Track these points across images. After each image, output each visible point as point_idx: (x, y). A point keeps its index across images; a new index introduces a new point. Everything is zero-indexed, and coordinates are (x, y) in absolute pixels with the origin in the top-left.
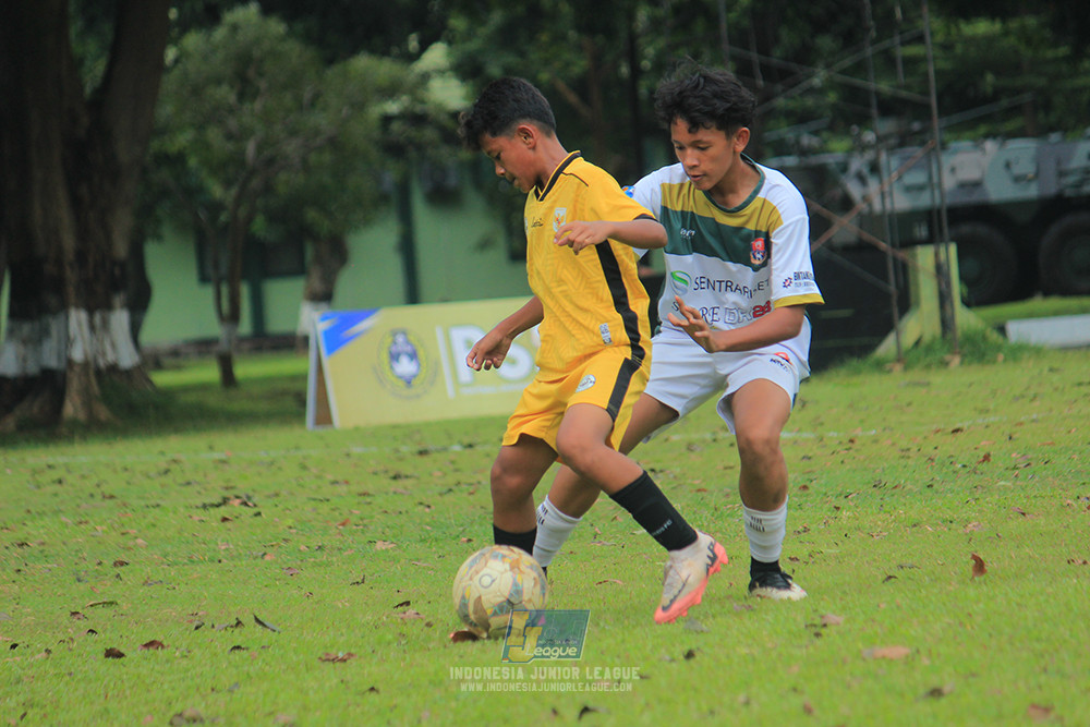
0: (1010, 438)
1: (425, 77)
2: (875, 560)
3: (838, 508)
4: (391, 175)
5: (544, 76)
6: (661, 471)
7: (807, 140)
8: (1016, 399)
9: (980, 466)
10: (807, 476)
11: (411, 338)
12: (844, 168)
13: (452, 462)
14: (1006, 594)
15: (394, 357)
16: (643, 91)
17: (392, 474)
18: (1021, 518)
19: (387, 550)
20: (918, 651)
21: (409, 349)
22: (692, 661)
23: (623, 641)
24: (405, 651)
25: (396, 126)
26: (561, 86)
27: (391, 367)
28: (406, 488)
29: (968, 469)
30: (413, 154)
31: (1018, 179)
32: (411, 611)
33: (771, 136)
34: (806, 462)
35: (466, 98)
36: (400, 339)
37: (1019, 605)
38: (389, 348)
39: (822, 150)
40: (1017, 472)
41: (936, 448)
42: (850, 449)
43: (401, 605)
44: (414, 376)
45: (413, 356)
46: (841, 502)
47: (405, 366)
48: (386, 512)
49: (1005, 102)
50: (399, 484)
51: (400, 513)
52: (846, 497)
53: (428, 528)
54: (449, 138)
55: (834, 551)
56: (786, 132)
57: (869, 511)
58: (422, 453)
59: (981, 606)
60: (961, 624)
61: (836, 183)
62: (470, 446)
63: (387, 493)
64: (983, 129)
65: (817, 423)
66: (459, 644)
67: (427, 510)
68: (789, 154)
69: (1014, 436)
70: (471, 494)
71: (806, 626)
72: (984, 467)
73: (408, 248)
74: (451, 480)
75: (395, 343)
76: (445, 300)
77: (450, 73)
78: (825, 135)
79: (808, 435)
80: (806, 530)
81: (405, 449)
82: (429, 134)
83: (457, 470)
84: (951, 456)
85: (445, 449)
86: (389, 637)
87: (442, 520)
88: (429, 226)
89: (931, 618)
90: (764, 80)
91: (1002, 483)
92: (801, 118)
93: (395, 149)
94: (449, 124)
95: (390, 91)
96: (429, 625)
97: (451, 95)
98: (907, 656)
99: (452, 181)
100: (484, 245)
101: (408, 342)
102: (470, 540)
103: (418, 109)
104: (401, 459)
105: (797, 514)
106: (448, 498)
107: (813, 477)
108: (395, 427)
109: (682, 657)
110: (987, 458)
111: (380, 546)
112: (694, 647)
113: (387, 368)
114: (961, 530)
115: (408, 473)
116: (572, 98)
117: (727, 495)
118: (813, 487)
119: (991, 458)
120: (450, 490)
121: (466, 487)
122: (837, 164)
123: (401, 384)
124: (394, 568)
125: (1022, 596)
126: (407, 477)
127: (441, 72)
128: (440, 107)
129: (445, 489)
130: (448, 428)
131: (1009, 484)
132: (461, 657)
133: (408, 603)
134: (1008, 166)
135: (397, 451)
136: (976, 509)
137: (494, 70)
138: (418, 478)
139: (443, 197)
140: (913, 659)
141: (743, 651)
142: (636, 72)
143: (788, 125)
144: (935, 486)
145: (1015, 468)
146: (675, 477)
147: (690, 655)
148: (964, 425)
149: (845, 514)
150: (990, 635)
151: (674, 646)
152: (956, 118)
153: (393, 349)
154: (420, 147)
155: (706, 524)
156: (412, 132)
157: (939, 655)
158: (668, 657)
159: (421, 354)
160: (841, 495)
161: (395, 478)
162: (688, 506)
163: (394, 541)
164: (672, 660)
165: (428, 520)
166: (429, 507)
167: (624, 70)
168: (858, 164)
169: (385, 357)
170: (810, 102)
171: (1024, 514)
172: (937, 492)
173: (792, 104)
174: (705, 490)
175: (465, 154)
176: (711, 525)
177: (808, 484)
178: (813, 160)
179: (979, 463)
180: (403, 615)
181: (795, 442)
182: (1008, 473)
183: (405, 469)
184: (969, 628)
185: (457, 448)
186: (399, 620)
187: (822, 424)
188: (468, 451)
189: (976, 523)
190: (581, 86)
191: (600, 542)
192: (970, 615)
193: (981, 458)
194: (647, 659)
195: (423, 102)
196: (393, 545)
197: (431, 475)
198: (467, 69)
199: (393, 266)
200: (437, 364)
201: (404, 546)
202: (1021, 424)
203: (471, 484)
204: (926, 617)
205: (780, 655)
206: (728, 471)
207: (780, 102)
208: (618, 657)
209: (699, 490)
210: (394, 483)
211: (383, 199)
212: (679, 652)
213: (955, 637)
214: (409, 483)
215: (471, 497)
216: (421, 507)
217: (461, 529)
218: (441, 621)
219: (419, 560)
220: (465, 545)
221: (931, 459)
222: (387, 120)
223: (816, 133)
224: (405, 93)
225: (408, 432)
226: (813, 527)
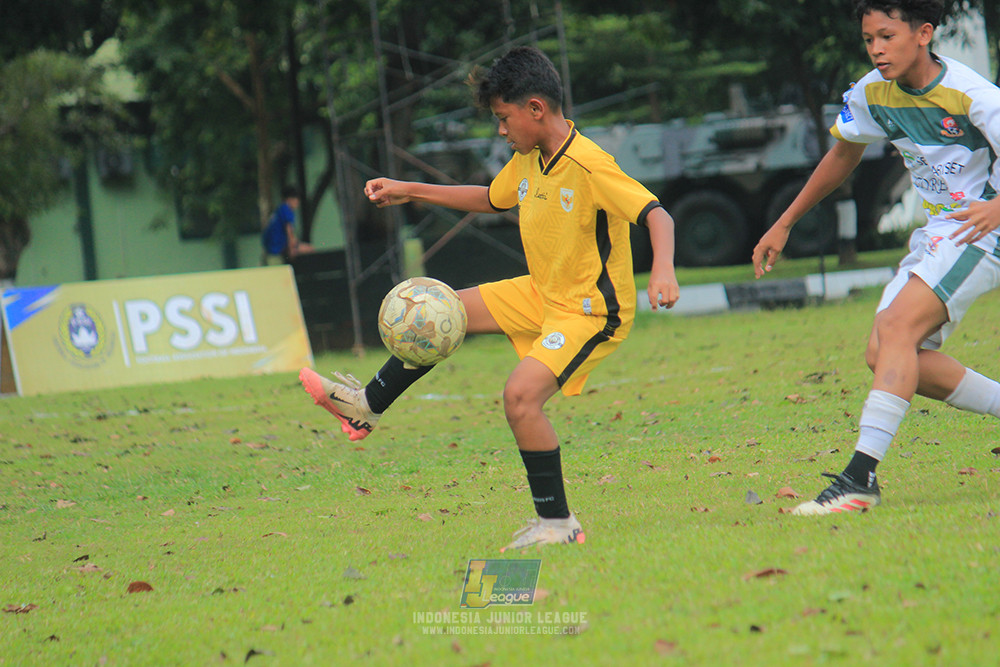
0: (640, 398)
1: (100, 71)
2: (518, 511)
3: (484, 464)
4: (69, 162)
5: (210, 70)
6: (323, 432)
7: (453, 127)
8: (645, 362)
9: (612, 424)
10: (455, 435)
11: (90, 312)
12: (487, 152)
13: (129, 426)
14: (636, 540)
15: (74, 329)
16: (302, 81)
17: (72, 438)
18: (650, 470)
19: (67, 508)
20: (556, 594)
21: (87, 322)
22: (351, 606)
23: (287, 589)
24: (84, 602)
25: (73, 116)
26: (226, 78)
27: (72, 339)
28: (85, 450)
29: (601, 427)
30: (89, 141)
31: (645, 162)
32: (89, 564)
33: (420, 123)
34: (455, 422)
35: (138, 90)
36: (79, 313)
37: (646, 549)
38: (70, 321)
39: (467, 136)
40: (646, 429)
41: (573, 408)
42: (494, 410)
43: (80, 559)
44: (93, 347)
45: (92, 328)
46: (487, 458)
47: (84, 338)
48: (67, 473)
49: (632, 92)
50: (79, 447)
51: (80, 473)
52: (492, 453)
53: (106, 487)
54: (122, 126)
55: (481, 503)
56: (433, 119)
57: (513, 466)
58: (100, 418)
59: (614, 551)
60: (595, 568)
61: (480, 167)
62: (146, 411)
63: (67, 456)
64: (613, 116)
65: (466, 386)
66: (134, 594)
67: (105, 470)
68: (437, 140)
69: (643, 397)
70: (145, 455)
71: (455, 572)
72: (616, 424)
73: (86, 229)
74: (127, 442)
75: (74, 316)
76: (120, 277)
77: (122, 67)
78: (470, 121)
79: (457, 397)
80: (455, 484)
81: (84, 414)
82: (104, 123)
83: (132, 433)
84: (587, 415)
85: (122, 414)
86: (69, 589)
87: (119, 480)
88: (106, 208)
89: (568, 562)
90: (414, 71)
91: (632, 439)
92: (448, 107)
93: (72, 138)
94: (123, 114)
95: (67, 84)
96: (106, 577)
97: (123, 87)
98: (546, 598)
99: (126, 167)
100: (157, 225)
101: (86, 315)
102: (145, 498)
103: (94, 100)
104: (81, 424)
105: (447, 469)
106: (126, 459)
107: (461, 435)
108: (75, 394)
109: (341, 603)
110: (618, 416)
111: (60, 504)
112: (352, 593)
113: (67, 340)
114: (596, 482)
115: (88, 437)
116: (237, 90)
117: (383, 453)
118: (462, 444)
119: (623, 417)
120: (127, 452)
121: (141, 448)
122: (483, 149)
123: (81, 354)
124: (73, 526)
125: (650, 542)
126: (86, 440)
127: (114, 66)
128: (113, 98)
129: (122, 451)
130: (124, 395)
131: (639, 440)
132: (137, 606)
133: (86, 557)
134: (636, 149)
135: (77, 416)
136: (609, 462)
137: (164, 64)
138: (96, 441)
139: (118, 181)
140: (552, 600)
141: (398, 596)
142: (296, 66)
143: (438, 113)
144: (573, 442)
145: (644, 425)
146: (335, 438)
147: (348, 601)
148: (599, 386)
149: (490, 469)
150: (622, 578)
151: (333, 592)
152: (589, 106)
153: (73, 323)
154: (95, 136)
155: (363, 480)
156: (89, 122)
157: (575, 596)
158: (328, 603)
159: (99, 326)
160: (486, 451)
161: (75, 441)
162: (347, 463)
163: (73, 499)
164: (332, 606)
165: (106, 480)
166: (106, 467)
167: (284, 65)
168: (499, 148)
169: (65, 330)
170: (455, 92)
171: (651, 467)
172: (574, 448)
173: (440, 94)
174: (362, 449)
175: (138, 142)
176: (369, 481)
177: (456, 442)
178: (460, 145)
179: (612, 421)
180: (81, 568)
181: (446, 404)
182: (638, 429)
183: (85, 433)
184: (602, 571)
185: (133, 413)
186: (78, 573)
187: (469, 387)
188: (144, 415)
189: (609, 476)
190: (244, 78)
191: (266, 498)
192: (603, 559)
193: (614, 417)
194: (309, 604)
195: (97, 93)
196: (73, 504)
197: (109, 437)
198: (139, 63)
199: (73, 246)
200: (114, 335)
201: (84, 504)
202: (649, 385)
203: (147, 446)
204: (563, 562)
205: (431, 599)
206: (385, 431)
207: (428, 92)
208: (283, 603)
209: (357, 449)
210: (75, 445)
211: (63, 183)
212: (339, 598)
213: (590, 580)
214: (88, 446)
215: (146, 459)
216: (99, 468)
217: (136, 488)
218: (118, 573)
219: (97, 517)
220: (140, 502)
221: (569, 418)
222: (64, 110)
223: (461, 120)
224: (80, 86)
225: (87, 398)
226: (461, 482)
